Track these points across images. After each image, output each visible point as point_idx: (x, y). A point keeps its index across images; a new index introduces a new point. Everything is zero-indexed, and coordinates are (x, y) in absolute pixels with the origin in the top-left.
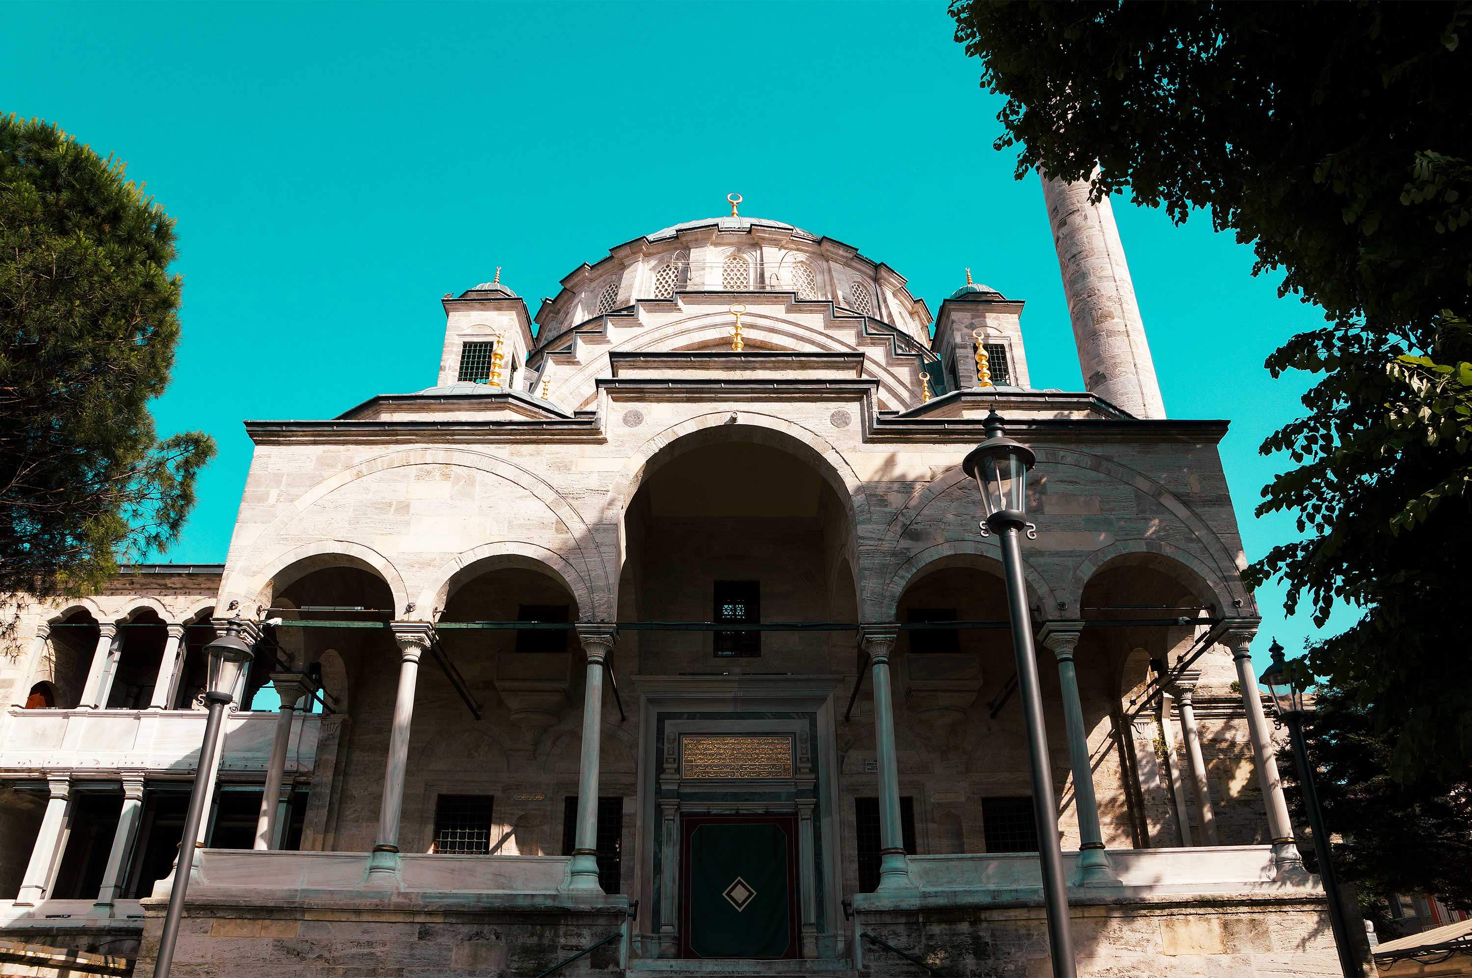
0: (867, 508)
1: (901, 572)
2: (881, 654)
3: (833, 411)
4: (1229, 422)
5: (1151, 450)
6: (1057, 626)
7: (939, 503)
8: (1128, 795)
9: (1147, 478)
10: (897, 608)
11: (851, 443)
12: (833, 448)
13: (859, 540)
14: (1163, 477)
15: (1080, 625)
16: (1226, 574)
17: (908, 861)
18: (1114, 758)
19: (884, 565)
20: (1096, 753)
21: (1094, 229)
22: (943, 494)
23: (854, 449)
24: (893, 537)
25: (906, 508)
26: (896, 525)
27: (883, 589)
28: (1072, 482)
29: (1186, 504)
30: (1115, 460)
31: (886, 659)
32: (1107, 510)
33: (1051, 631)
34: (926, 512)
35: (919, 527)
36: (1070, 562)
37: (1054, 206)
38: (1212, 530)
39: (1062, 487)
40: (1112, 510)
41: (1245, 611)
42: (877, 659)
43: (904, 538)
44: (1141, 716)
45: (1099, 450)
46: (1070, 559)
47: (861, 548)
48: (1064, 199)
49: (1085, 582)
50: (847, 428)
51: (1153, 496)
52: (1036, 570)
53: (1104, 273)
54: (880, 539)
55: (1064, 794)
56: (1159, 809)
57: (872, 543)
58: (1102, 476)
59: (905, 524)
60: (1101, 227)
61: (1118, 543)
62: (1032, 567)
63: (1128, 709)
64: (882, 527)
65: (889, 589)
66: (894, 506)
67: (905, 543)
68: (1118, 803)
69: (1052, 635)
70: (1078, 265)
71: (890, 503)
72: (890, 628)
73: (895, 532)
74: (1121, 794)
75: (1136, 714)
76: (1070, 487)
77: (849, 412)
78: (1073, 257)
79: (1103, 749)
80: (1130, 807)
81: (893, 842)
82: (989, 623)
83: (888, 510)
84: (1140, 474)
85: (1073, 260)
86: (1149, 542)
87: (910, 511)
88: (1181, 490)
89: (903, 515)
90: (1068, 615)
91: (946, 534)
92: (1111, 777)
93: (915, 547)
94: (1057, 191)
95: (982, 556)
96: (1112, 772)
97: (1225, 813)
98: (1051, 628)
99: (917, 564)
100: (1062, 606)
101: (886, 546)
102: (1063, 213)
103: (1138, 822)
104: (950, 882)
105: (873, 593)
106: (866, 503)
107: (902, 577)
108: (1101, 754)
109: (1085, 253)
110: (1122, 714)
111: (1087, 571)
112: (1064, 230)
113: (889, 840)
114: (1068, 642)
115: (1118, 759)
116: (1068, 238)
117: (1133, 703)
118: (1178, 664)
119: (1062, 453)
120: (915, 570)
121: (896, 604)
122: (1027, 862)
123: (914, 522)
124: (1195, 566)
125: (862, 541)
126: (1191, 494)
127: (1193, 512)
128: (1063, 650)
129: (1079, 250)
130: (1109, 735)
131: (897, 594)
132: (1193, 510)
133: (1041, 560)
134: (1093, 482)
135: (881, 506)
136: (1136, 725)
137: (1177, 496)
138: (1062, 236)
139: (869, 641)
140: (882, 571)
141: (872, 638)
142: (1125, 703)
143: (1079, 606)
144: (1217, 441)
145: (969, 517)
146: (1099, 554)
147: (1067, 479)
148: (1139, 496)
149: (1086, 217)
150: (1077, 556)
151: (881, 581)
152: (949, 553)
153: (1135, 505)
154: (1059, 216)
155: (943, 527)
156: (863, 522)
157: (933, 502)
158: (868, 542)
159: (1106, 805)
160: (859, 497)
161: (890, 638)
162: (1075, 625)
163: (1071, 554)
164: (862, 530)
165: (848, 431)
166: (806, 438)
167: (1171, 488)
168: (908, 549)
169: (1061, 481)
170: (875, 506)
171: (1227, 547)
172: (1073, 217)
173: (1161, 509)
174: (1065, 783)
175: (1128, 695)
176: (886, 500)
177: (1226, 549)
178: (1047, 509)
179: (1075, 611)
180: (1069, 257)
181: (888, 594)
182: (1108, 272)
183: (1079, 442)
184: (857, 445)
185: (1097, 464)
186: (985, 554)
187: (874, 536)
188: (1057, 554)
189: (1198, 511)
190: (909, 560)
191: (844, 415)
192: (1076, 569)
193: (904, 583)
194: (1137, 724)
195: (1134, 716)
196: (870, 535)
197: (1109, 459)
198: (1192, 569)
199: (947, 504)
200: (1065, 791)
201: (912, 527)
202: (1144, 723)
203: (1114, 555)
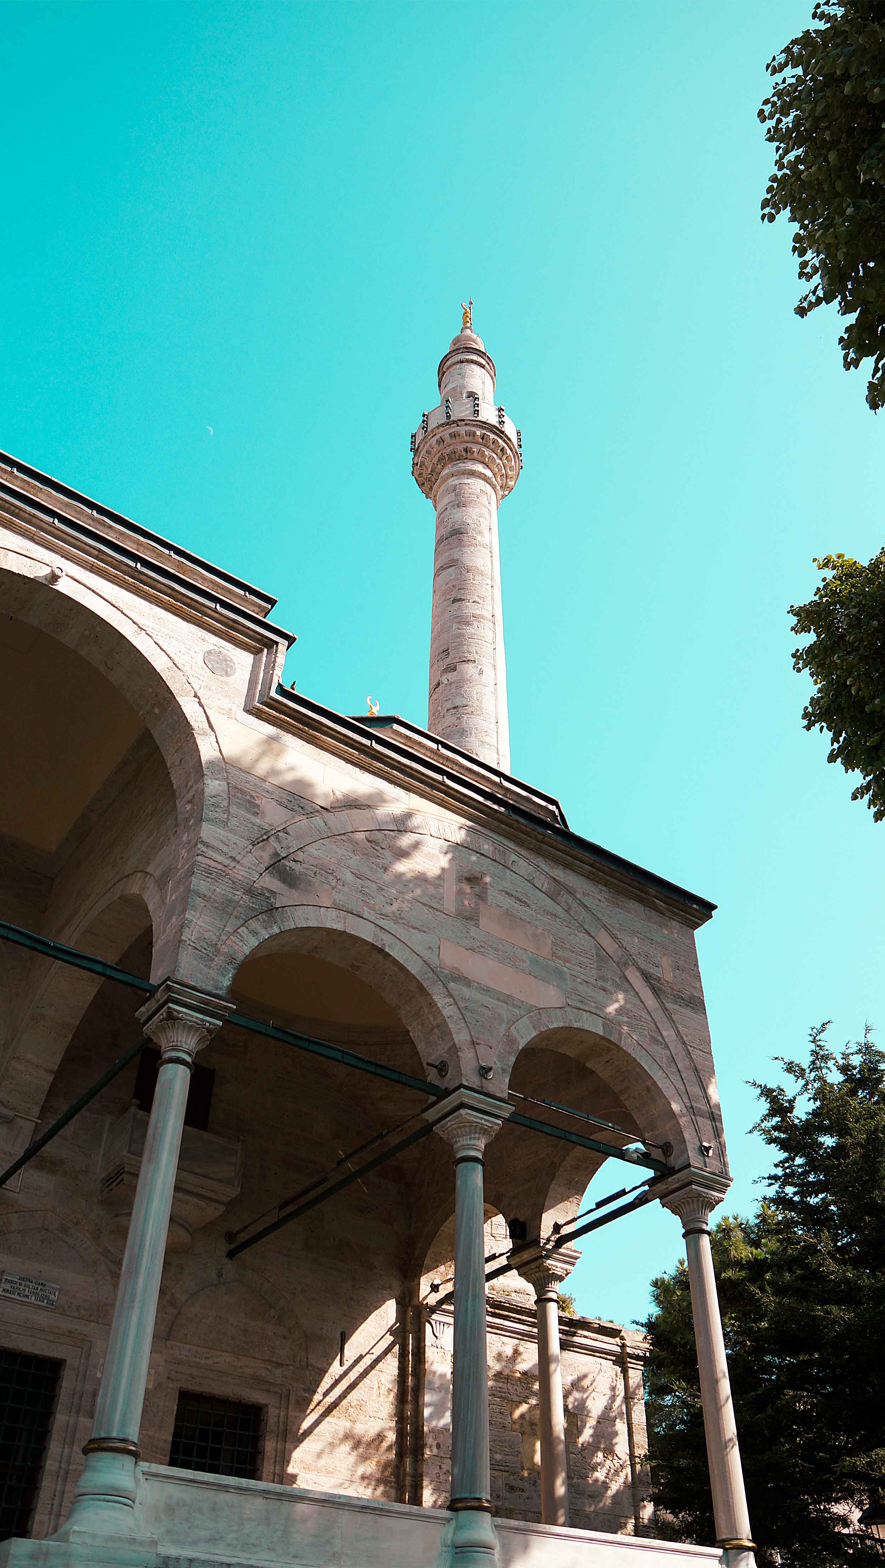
0: (225, 803)
1: (254, 924)
2: (185, 1047)
3: (211, 647)
4: (715, 907)
5: (620, 903)
6: (475, 1099)
7: (334, 847)
8: (401, 1433)
9: (614, 937)
10: (235, 978)
11: (226, 704)
12: (196, 696)
13: (200, 846)
14: (633, 944)
15: (507, 1111)
16: (694, 1104)
17: (140, 1476)
18: (390, 1366)
19: (230, 901)
20: (368, 1353)
21: (487, 688)
22: (343, 837)
23: (229, 713)
24: (254, 865)
25: (285, 831)
26: (263, 849)
27: (219, 937)
28: (520, 901)
29: (656, 991)
30: (578, 896)
31: (189, 1059)
32: (559, 958)
33: (462, 1105)
34: (311, 849)
35: (297, 867)
36: (505, 1011)
37: (445, 648)
38: (682, 1038)
39: (508, 902)
40: (567, 961)
41: (714, 1165)
42: (174, 1054)
43: (271, 873)
44: (444, 1311)
45: (559, 873)
46: (505, 1005)
47: (199, 858)
48: (461, 644)
49: (520, 1048)
50: (225, 679)
51: (618, 964)
52: (456, 1003)
53: (487, 739)
54: (233, 859)
55: (309, 1411)
56: (443, 1466)
57: (220, 858)
58: (559, 910)
59: (278, 855)
60: (495, 689)
61: (568, 1009)
62: (451, 996)
63: (426, 1296)
64: (243, 843)
65: (229, 942)
66: (268, 819)
67: (270, 882)
68: (385, 1445)
69: (463, 1112)
70: (458, 718)
71: (263, 813)
72: (217, 1006)
73: (260, 860)
74: (390, 1429)
75: (437, 1308)
76: (517, 906)
77: (235, 661)
78: (455, 708)
79: (378, 1351)
80: (400, 1455)
81: (124, 1424)
82: (368, 1062)
83: (257, 820)
84: (606, 929)
85: (453, 711)
86: (607, 1021)
87: (289, 838)
88: (652, 970)
89: (277, 838)
90: (491, 1088)
91: (336, 896)
92: (381, 1399)
93: (285, 896)
94: (454, 633)
95: (381, 951)
96: (383, 1390)
97: (523, 1491)
98: (466, 1100)
99: (282, 921)
100: (484, 1071)
101: (240, 873)
102: (455, 658)
103: (408, 1481)
104: (211, 1540)
105: (201, 938)
106: (225, 796)
107: (255, 933)
108: (374, 1357)
109: (471, 709)
110: (415, 1302)
111: (525, 1035)
112: (452, 676)
113: (117, 1417)
114: (484, 1131)
115: (396, 1372)
116: (453, 686)
117: (435, 1288)
118: (552, 1234)
119: (514, 857)
120: (276, 930)
121: (233, 971)
122: (360, 1517)
123: (291, 857)
124: (658, 1077)
125: (205, 849)
126: (662, 981)
127: (662, 1004)
128: (472, 1142)
129: (465, 703)
130: (391, 1331)
131: (240, 957)
132: (663, 1003)
133: (466, 992)
134: (547, 912)
135: (248, 810)
136: (433, 1323)
137: (646, 977)
138: (446, 682)
139: (171, 1017)
140: (225, 908)
141: (179, 1012)
142: (424, 1288)
143: (507, 1080)
144: (696, 926)
145: (374, 886)
146: (544, 1015)
147: (514, 893)
148: (602, 957)
149: (481, 672)
150: (514, 1006)
151: (218, 924)
152: (335, 927)
153: (595, 966)
154: (448, 660)
155: (333, 883)
156: (213, 821)
157: (326, 841)
158: (215, 856)
159: (369, 1444)
160: (217, 782)
161: (210, 1023)
162: (499, 1108)
163: (507, 999)
164: (207, 831)
165: (226, 683)
166: (159, 663)
167: (641, 962)
168: (273, 893)
169: (507, 893)
170: (239, 805)
171: (699, 1067)
172: (465, 665)
173: (625, 984)
174: (314, 1392)
175: (430, 1274)
176: (258, 806)
177: (696, 1069)
178: (483, 921)
179: (500, 1084)
180: (449, 706)
181: (224, 949)
182: (493, 741)
183: (538, 852)
184: (234, 708)
185: (556, 891)
186: (387, 950)
187: (225, 849)
188: (487, 991)
189: (669, 1006)
190: (271, 910)
191: (226, 661)
192: (511, 1023)
193: (254, 942)
194: (436, 1321)
195: (433, 1310)
196: (221, 846)
197: (571, 893)
198: (655, 1082)
199: (346, 853)
200: (311, 1407)
201: (288, 864)
202: (444, 1323)
203: (562, 1024)
